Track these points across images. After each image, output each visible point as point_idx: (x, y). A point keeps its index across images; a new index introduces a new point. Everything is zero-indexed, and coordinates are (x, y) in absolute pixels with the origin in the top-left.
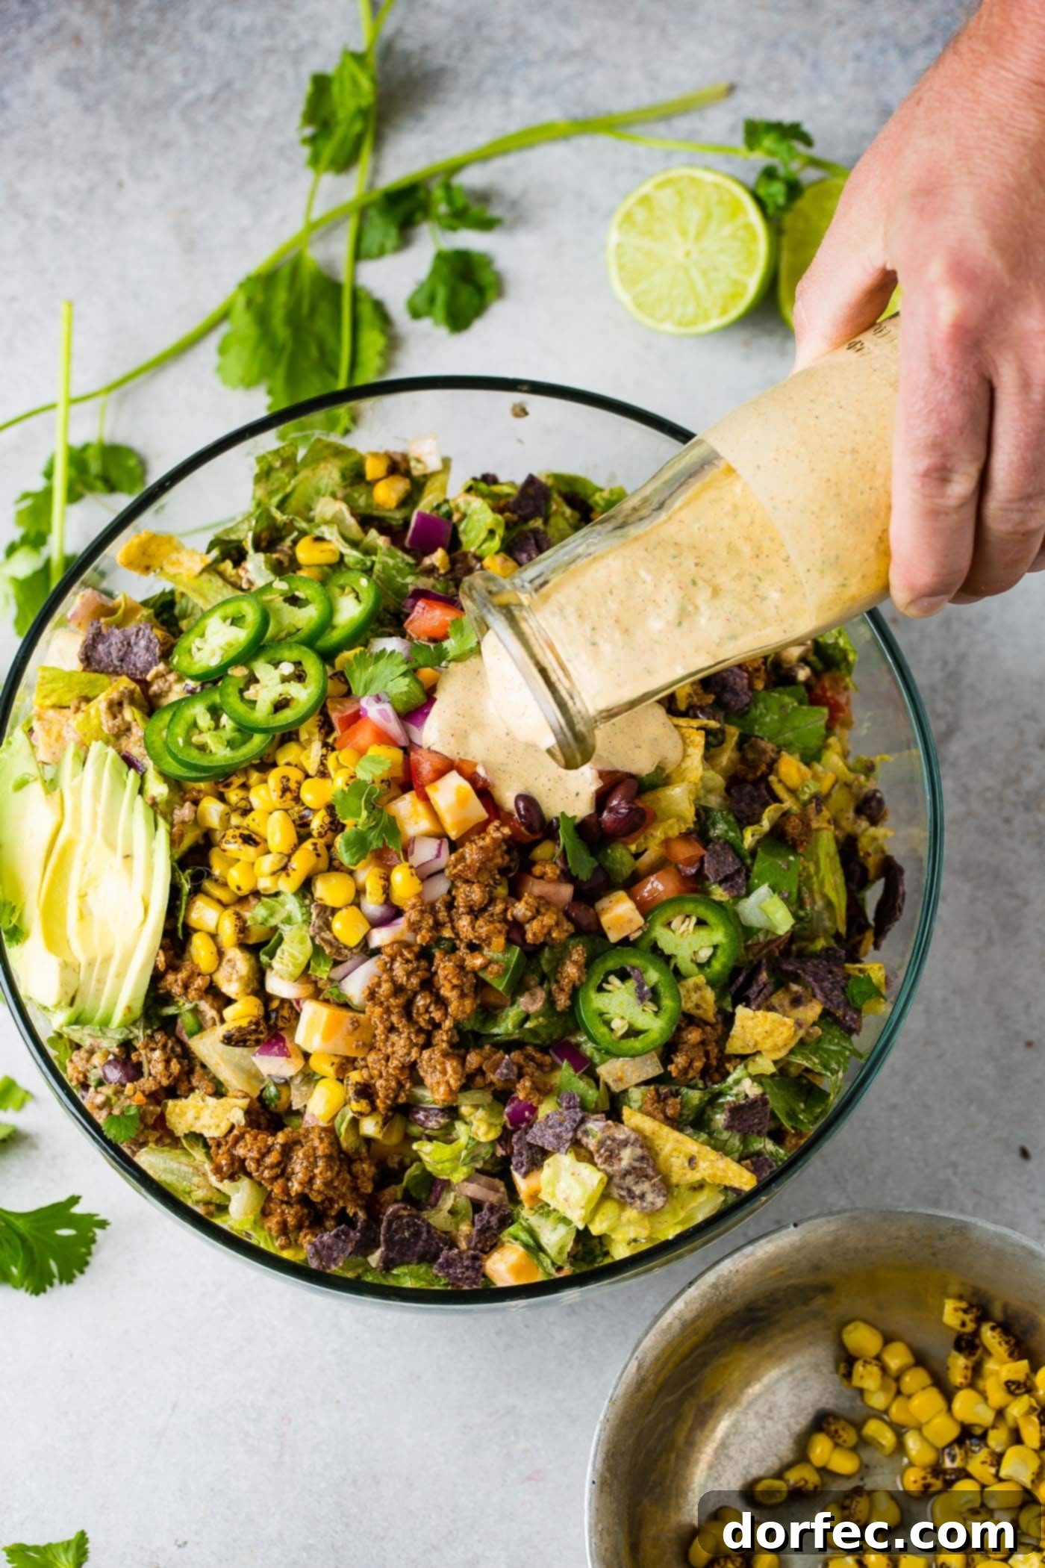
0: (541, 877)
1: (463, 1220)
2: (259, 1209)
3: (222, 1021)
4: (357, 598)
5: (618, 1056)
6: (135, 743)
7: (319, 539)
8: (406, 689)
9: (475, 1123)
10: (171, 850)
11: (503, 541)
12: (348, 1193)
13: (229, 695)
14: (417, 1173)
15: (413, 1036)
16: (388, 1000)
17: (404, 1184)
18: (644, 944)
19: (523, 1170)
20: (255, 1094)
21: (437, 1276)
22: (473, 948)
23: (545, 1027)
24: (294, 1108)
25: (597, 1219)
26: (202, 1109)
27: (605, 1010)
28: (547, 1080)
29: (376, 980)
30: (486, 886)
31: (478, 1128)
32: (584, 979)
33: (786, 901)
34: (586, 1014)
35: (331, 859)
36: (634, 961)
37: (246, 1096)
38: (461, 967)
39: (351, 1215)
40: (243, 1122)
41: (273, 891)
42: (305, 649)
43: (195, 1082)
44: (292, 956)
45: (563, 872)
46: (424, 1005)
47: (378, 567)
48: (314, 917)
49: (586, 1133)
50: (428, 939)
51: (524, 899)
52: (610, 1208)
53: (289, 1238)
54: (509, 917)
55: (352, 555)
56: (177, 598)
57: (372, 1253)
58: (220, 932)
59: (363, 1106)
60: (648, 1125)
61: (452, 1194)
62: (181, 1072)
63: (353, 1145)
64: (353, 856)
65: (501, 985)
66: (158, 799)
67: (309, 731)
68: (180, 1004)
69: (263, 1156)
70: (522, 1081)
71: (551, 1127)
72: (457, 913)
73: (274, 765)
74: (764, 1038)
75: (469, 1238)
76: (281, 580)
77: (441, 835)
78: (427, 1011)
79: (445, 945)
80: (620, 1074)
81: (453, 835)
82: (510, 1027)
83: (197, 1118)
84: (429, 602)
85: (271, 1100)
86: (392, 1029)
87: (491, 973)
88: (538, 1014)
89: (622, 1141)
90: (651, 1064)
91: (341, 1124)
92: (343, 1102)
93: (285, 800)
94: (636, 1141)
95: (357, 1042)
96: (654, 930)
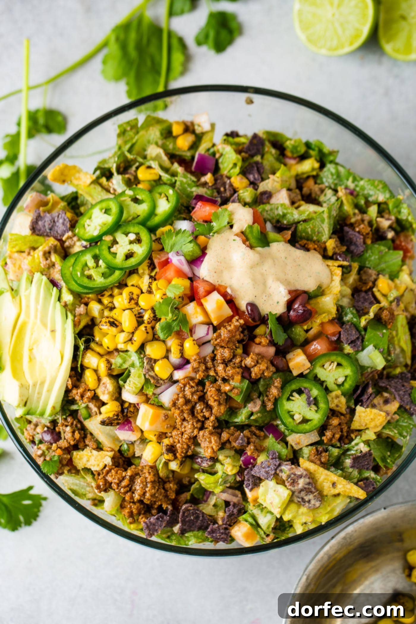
0: (260, 344)
1: (220, 510)
2: (119, 505)
3: (100, 413)
4: (167, 200)
5: (297, 433)
6: (57, 272)
7: (149, 167)
8: (192, 249)
9: (226, 465)
10: (74, 329)
11: (241, 168)
12: (163, 498)
13: (103, 250)
14: (198, 486)
15: (195, 424)
16: (182, 407)
17: (191, 492)
18: (312, 375)
19: (250, 487)
20: (117, 449)
21: (207, 537)
22: (225, 380)
23: (261, 418)
24: (136, 455)
25: (287, 512)
26: (90, 456)
27: (291, 410)
28: (262, 444)
29: (176, 396)
30: (232, 349)
31: (227, 468)
32: (280, 395)
33: (382, 353)
34: (281, 412)
35: (154, 334)
36: (305, 384)
37: (112, 450)
38: (219, 390)
39: (164, 508)
40: (111, 464)
41: (125, 350)
42: (141, 227)
43: (87, 442)
44: (134, 383)
45: (270, 341)
46: (200, 409)
47: (178, 183)
48: (145, 364)
49: (281, 471)
50: (202, 376)
51: (250, 356)
52: (293, 507)
53: (134, 518)
54: (243, 365)
55: (166, 177)
56: (79, 196)
57: (175, 526)
58: (99, 369)
59: (170, 456)
60: (312, 467)
61: (215, 497)
62: (80, 438)
63: (165, 474)
64: (165, 335)
65: (239, 399)
66: (68, 303)
67: (144, 269)
68: (80, 404)
69: (121, 482)
70: (249, 446)
71: (264, 468)
72: (217, 363)
73: (126, 285)
74: (370, 422)
75: (223, 519)
76: (130, 189)
77: (209, 323)
78: (202, 411)
79: (211, 379)
80: (298, 441)
81: (215, 323)
82: (244, 419)
83: (88, 461)
84: (204, 203)
85: (125, 451)
86: (184, 420)
87: (234, 394)
88: (257, 413)
89: (299, 475)
90: (314, 436)
91: (159, 464)
92: (160, 454)
93: (130, 303)
94: (306, 475)
95: (167, 425)
96: (316, 369)
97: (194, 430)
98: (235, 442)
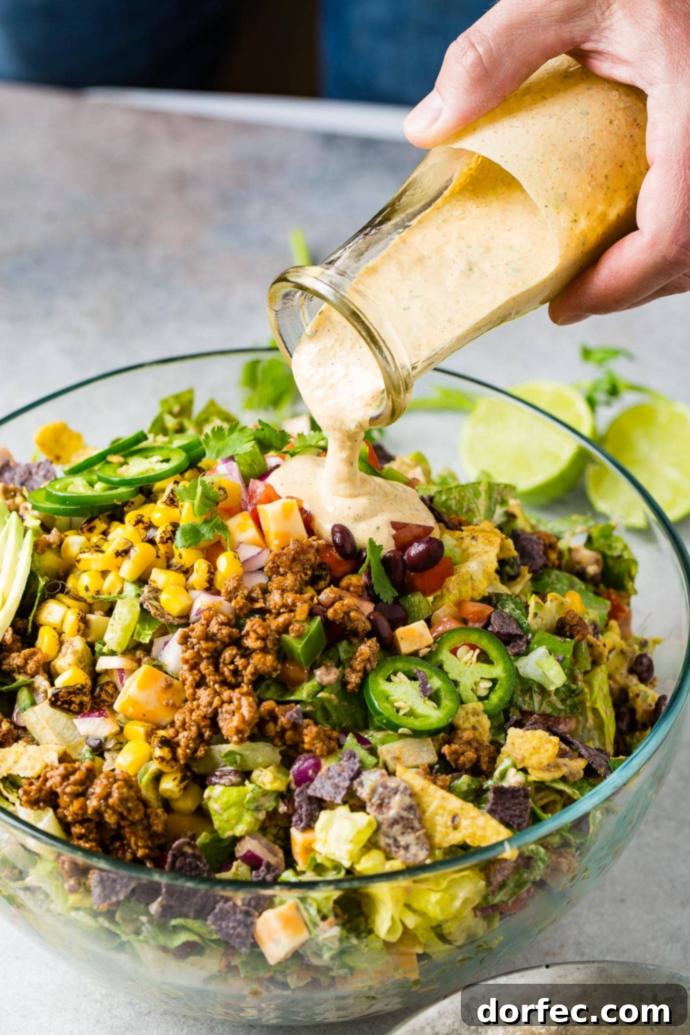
0: (346, 589)
3: (53, 686)
8: (251, 449)
15: (217, 686)
16: (199, 643)
18: (434, 661)
19: (301, 826)
21: (209, 930)
25: (363, 860)
26: (22, 754)
27: (390, 694)
31: (265, 778)
32: (375, 666)
33: (561, 662)
36: (423, 669)
40: (56, 764)
43: (20, 741)
45: (366, 588)
46: (230, 656)
48: (144, 593)
49: (360, 785)
50: (241, 604)
52: (376, 854)
54: (315, 601)
57: (153, 901)
58: (64, 624)
59: (165, 752)
60: (418, 782)
63: (150, 795)
64: (186, 541)
65: (297, 645)
68: (20, 681)
70: (309, 727)
71: (330, 778)
72: (270, 593)
74: (531, 754)
77: (265, 546)
78: (232, 662)
80: (398, 754)
81: (275, 544)
82: (305, 696)
83: (16, 763)
86: (200, 683)
87: (293, 631)
88: (330, 689)
89: (393, 789)
90: (427, 751)
91: (143, 776)
92: (148, 758)
93: (137, 527)
94: (406, 789)
95: (169, 700)
96: (442, 653)
97: (214, 698)
98: (284, 715)
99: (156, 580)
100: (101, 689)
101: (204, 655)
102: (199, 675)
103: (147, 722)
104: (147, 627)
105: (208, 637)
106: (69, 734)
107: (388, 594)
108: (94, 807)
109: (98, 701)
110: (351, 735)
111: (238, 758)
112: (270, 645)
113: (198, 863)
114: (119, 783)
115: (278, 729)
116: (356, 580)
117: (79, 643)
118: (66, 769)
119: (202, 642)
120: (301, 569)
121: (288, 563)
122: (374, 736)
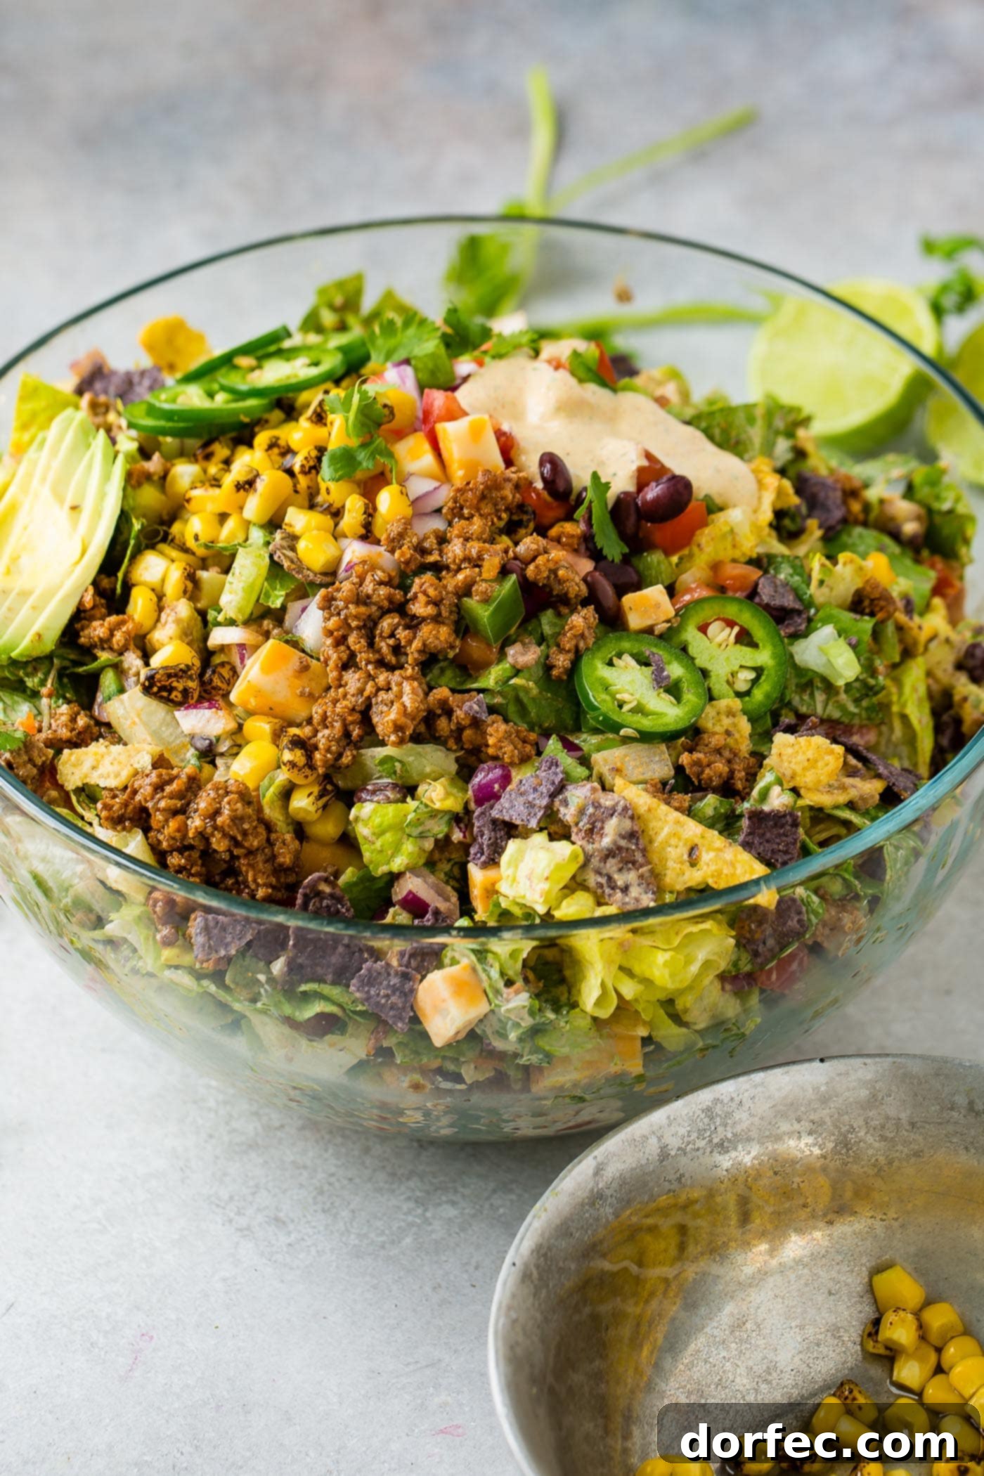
0: (557, 541)
3: (147, 668)
8: (433, 350)
14: (354, 879)
15: (370, 667)
16: (347, 607)
18: (675, 641)
25: (565, 904)
26: (102, 758)
27: (611, 682)
30: (489, 520)
31: (434, 791)
33: (854, 647)
34: (587, 680)
36: (658, 652)
45: (584, 539)
46: (390, 627)
48: (276, 540)
49: (565, 803)
50: (408, 555)
52: (582, 897)
53: (175, 926)
57: (278, 955)
58: (165, 583)
59: (297, 755)
63: (277, 815)
64: (336, 471)
65: (482, 613)
68: (103, 659)
70: (495, 724)
71: (523, 794)
74: (805, 769)
75: (400, 955)
77: (445, 479)
78: (392, 635)
80: (619, 765)
82: (492, 682)
83: (94, 768)
86: (348, 664)
87: (477, 593)
88: (528, 674)
89: (608, 809)
90: (660, 761)
91: (268, 789)
92: (274, 764)
93: (270, 452)
94: (625, 809)
95: (304, 688)
96: (686, 631)
97: (366, 683)
98: (461, 708)
99: (293, 523)
100: (214, 672)
101: (354, 624)
102: (348, 652)
103: (275, 717)
104: (278, 587)
105: (361, 600)
106: (168, 733)
107: (614, 549)
108: (196, 828)
109: (209, 687)
110: (554, 736)
111: (398, 765)
112: (445, 613)
113: (339, 906)
114: (232, 796)
115: (453, 727)
116: (572, 529)
117: (183, 609)
118: (160, 776)
119: (350, 606)
120: (493, 511)
121: (475, 502)
122: (587, 741)
